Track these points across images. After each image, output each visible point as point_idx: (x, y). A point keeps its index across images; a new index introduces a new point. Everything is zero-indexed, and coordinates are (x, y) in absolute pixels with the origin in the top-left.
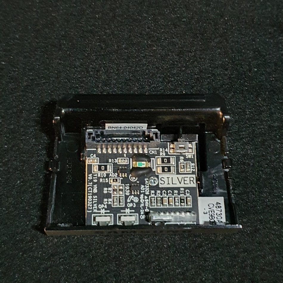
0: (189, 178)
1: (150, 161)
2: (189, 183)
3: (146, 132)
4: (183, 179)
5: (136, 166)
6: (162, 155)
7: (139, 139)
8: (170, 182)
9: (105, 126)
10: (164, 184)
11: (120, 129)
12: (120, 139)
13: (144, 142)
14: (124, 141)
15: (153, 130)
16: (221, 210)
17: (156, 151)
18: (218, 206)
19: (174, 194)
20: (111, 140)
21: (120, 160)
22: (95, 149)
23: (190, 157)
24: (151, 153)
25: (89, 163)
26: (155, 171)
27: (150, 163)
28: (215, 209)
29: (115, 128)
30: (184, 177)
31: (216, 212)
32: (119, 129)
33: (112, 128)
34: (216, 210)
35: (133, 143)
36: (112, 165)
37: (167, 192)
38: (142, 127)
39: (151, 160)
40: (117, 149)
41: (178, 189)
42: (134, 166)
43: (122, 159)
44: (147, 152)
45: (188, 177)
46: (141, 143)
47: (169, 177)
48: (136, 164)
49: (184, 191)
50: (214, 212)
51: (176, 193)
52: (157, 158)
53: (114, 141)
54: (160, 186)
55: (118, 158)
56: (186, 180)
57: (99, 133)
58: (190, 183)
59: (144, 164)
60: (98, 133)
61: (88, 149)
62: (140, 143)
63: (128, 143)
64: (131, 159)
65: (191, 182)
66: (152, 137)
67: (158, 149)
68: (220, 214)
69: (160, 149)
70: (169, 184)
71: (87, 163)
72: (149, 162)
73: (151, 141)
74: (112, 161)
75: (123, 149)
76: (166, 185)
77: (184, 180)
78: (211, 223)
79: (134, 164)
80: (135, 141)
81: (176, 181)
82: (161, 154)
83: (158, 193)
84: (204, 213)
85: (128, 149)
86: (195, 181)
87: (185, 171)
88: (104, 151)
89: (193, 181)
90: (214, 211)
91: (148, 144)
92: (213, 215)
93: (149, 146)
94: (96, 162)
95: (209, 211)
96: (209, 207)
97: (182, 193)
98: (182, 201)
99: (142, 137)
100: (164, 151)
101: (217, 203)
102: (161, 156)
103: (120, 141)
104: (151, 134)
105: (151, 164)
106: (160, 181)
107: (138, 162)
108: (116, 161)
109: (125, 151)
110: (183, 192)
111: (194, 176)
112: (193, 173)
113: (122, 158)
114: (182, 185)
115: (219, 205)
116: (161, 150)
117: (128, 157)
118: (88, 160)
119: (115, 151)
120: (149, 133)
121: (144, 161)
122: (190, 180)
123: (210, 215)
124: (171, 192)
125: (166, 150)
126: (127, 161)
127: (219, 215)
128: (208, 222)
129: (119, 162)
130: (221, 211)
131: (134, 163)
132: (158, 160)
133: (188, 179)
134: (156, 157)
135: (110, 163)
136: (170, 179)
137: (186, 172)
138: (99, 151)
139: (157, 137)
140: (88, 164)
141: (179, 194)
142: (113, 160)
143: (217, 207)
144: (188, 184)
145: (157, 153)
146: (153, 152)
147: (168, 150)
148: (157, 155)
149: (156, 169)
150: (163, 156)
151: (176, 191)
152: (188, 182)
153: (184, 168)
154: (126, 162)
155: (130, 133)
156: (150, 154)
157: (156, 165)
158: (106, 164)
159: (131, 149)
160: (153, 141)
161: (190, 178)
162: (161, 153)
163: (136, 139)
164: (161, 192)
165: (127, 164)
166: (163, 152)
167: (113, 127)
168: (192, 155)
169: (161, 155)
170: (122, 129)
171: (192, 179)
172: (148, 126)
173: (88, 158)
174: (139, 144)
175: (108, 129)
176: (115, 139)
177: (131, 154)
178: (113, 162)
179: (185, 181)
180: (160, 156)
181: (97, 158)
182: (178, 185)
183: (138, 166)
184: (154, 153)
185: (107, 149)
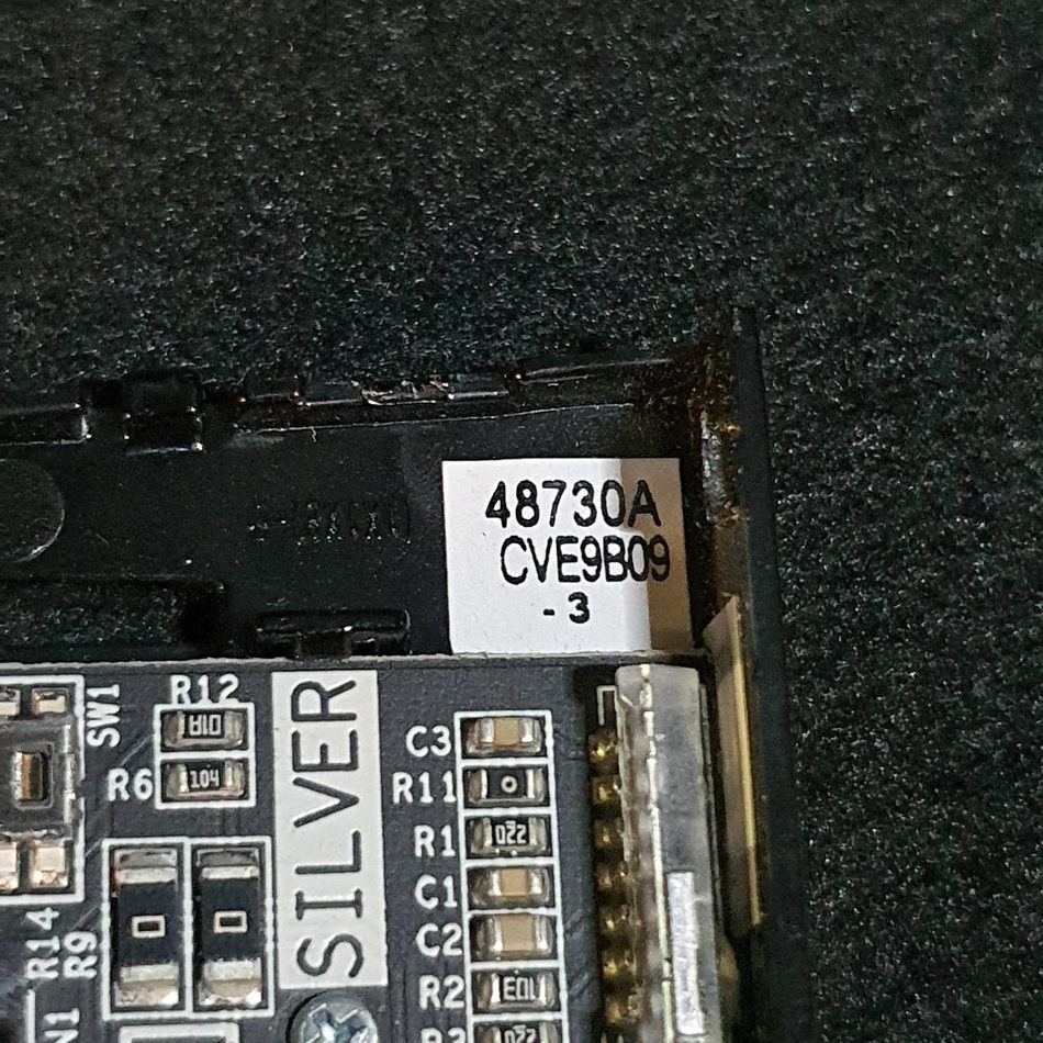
0: (301, 727)
2: (349, 726)
4: (306, 776)
6: (91, 960)
8: (340, 888)
10: (357, 948)
16: (546, 484)
17: (51, 1019)
18: (522, 502)
19: (449, 852)
23: (106, 714)
26: (241, 1024)
28: (540, 534)
30: (297, 767)
31: (566, 526)
34: (552, 523)
37: (430, 917)
41: (397, 820)
45: (296, 736)
47: (299, 895)
49: (413, 768)
50: (571, 540)
51: (439, 844)
52: (114, 1009)
54: (376, 974)
56: (324, 748)
58: (352, 717)
65: (335, 706)
67: (29, 998)
68: (583, 493)
70: (358, 893)
76: (372, 930)
77: (324, 766)
78: (661, 569)
81: (330, 841)
82: (76, 970)
83: (443, 994)
84: (585, 618)
86: (330, 679)
87: (237, 755)
89: (325, 697)
90: (562, 540)
92: (591, 551)
95: (562, 578)
96: (533, 573)
97: (438, 789)
98: (508, 784)
100: (55, 944)
101: (490, 513)
102: (96, 966)
106: (336, 978)
110: (425, 779)
111: (283, 683)
112: (256, 690)
114: (365, 782)
115: (512, 502)
116: (37, 970)
122: (324, 716)
123: (592, 571)
124: (427, 880)
125: (44, 919)
127: (585, 502)
128: (650, 591)
130: (561, 486)
132: (131, 996)
133: (313, 735)
134: (106, 1015)
136: (316, 887)
137: (250, 754)
141: (440, 815)
143: (528, 513)
144: (353, 735)
145: (69, 1011)
147: (41, 908)
149: (223, 1015)
150: (98, 953)
151: (423, 839)
152: (334, 736)
153: (218, 766)
157: (188, 1013)
161: (296, 717)
162: (69, 973)
164: (429, 968)
166: (63, 953)
168: (94, 693)
169: (91, 974)
171: (310, 703)
179: (332, 760)
180: (96, 981)
182: (368, 819)
184: (74, 1034)
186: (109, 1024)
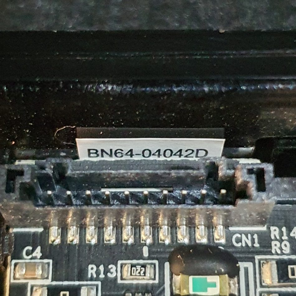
1: (234, 273)
3: (220, 167)
5: (185, 292)
6: (279, 252)
7: (196, 193)
9: (74, 147)
11: (128, 158)
12: (127, 191)
13: (215, 203)
14: (143, 200)
15: (242, 161)
17: (256, 236)
20: (96, 197)
21: (125, 268)
22: (41, 230)
24: (239, 245)
25: (15, 279)
27: (236, 279)
29: (111, 156)
32: (125, 158)
33: (99, 153)
35: (173, 207)
36: (97, 286)
38: (207, 152)
39: (238, 269)
40: (118, 227)
42: (177, 292)
43: (133, 266)
44: (223, 241)
46: (201, 206)
48: (185, 284)
52: (260, 261)
53: (106, 201)
55: (120, 262)
57: (49, 171)
59: (214, 285)
60: (44, 172)
61: (15, 230)
62: (198, 207)
63: (154, 207)
64: (167, 265)
66: (245, 185)
67: (264, 228)
69: (272, 228)
71: (9, 281)
72: (231, 276)
73: (240, 202)
74: (98, 273)
75: (137, 227)
79: (178, 285)
80: (182, 201)
82: (275, 246)
85: (155, 227)
88: (73, 236)
91: (228, 211)
93: (231, 220)
94: (43, 278)
99: (205, 186)
100: (285, 237)
102: (278, 254)
103: (125, 201)
104: (238, 174)
105: (239, 283)
107: (191, 278)
108: (114, 272)
109: (146, 236)
113: (134, 262)
116: (275, 231)
117: (157, 259)
118: (13, 267)
119: (110, 236)
120: (231, 172)
121: (215, 274)
125: (292, 235)
126: (152, 271)
129: (124, 277)
131: (178, 279)
132: (266, 268)
134: (257, 257)
135: (92, 279)
138: (54, 236)
139: (261, 187)
140: (12, 281)
142: (102, 268)
146: (246, 241)
148: (259, 253)
150: (283, 254)
154: (148, 274)
155: (162, 171)
156: (233, 246)
157: (259, 289)
158: (77, 283)
159: (165, 228)
160: (247, 201)
162: (273, 243)
163: (185, 192)
165: (151, 282)
166: (281, 241)
167: (103, 151)
169: (273, 252)
170: (135, 158)
172: (226, 145)
173: (14, 261)
174: (196, 212)
175: (88, 159)
176: (107, 191)
177: (169, 246)
178: (102, 276)
180: (271, 254)
181: (46, 261)
183: (191, 292)
184: (250, 245)
185: (82, 228)
186: (254, 258)
